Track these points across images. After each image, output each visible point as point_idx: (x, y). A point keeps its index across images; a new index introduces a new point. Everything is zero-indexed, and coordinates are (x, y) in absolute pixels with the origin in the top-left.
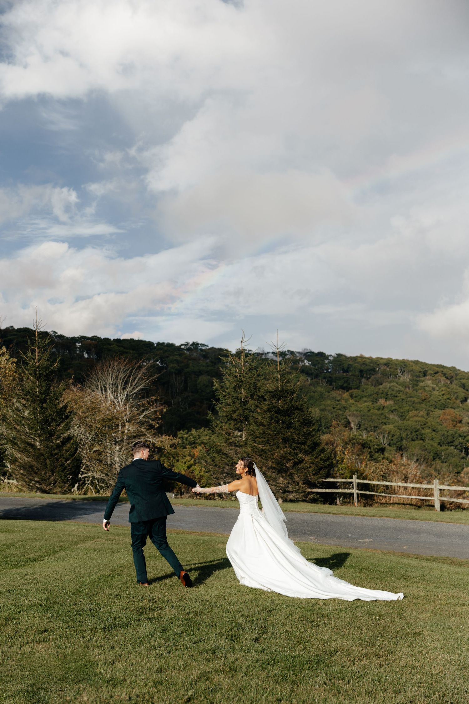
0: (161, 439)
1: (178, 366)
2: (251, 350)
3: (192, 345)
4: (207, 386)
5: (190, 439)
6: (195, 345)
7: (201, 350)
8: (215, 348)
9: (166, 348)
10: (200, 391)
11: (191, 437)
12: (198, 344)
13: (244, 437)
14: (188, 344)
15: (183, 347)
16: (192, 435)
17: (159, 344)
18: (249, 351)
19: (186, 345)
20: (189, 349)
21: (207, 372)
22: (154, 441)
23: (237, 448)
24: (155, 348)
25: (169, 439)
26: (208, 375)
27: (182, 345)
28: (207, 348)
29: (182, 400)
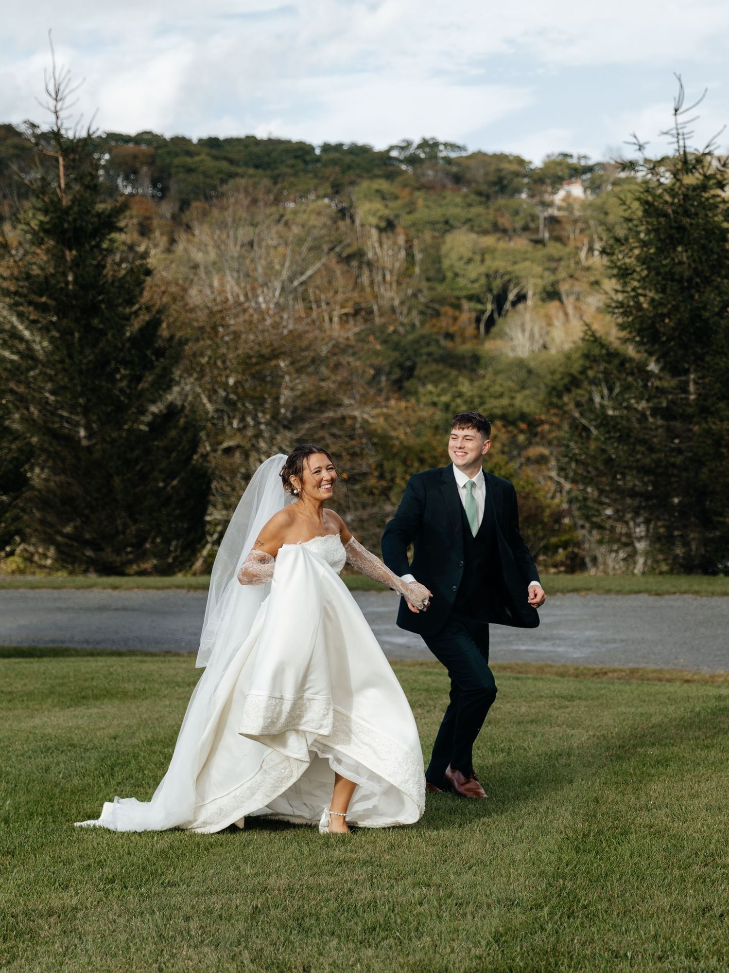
0: (385, 410)
1: (386, 206)
2: (585, 157)
3: (420, 146)
4: (470, 261)
5: (458, 406)
6: (430, 146)
7: (448, 161)
8: (485, 155)
9: (348, 159)
10: (449, 275)
11: (459, 401)
12: (436, 144)
13: (692, 387)
14: (409, 144)
15: (394, 154)
16: (460, 395)
17: (326, 148)
18: (579, 158)
19: (402, 148)
20: (412, 160)
21: (469, 220)
22: (366, 416)
23: (673, 423)
24: (318, 159)
25: (406, 408)
26: (472, 229)
27: (392, 148)
28: (464, 154)
29: (402, 303)
